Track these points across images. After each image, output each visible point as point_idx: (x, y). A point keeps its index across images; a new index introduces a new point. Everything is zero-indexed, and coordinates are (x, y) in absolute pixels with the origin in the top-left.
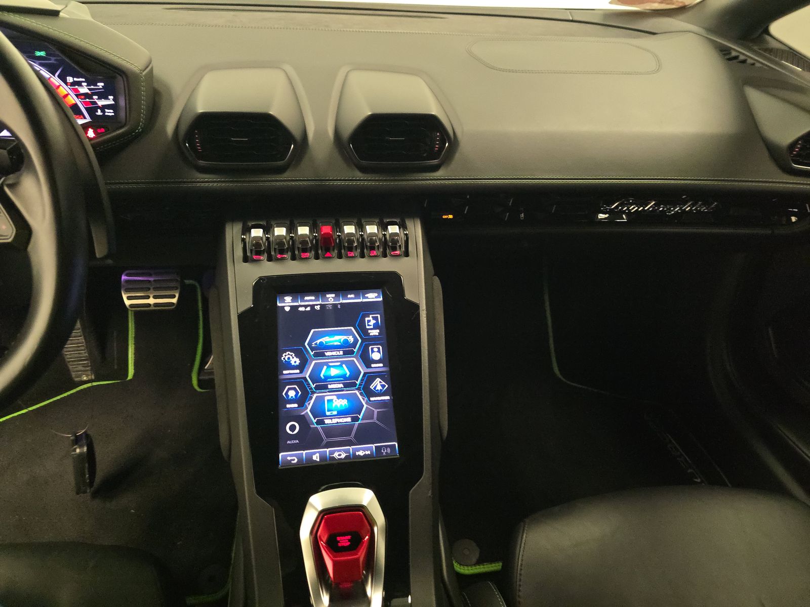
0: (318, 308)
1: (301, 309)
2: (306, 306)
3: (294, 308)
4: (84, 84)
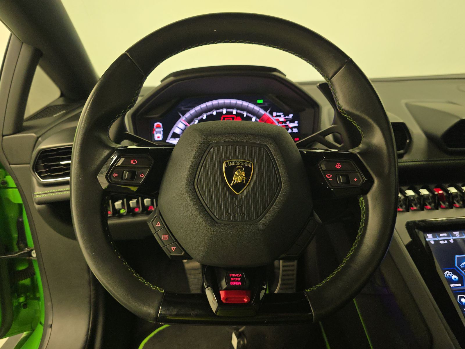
0: (452, 241)
1: (441, 242)
2: (444, 240)
3: (437, 242)
4: (282, 116)
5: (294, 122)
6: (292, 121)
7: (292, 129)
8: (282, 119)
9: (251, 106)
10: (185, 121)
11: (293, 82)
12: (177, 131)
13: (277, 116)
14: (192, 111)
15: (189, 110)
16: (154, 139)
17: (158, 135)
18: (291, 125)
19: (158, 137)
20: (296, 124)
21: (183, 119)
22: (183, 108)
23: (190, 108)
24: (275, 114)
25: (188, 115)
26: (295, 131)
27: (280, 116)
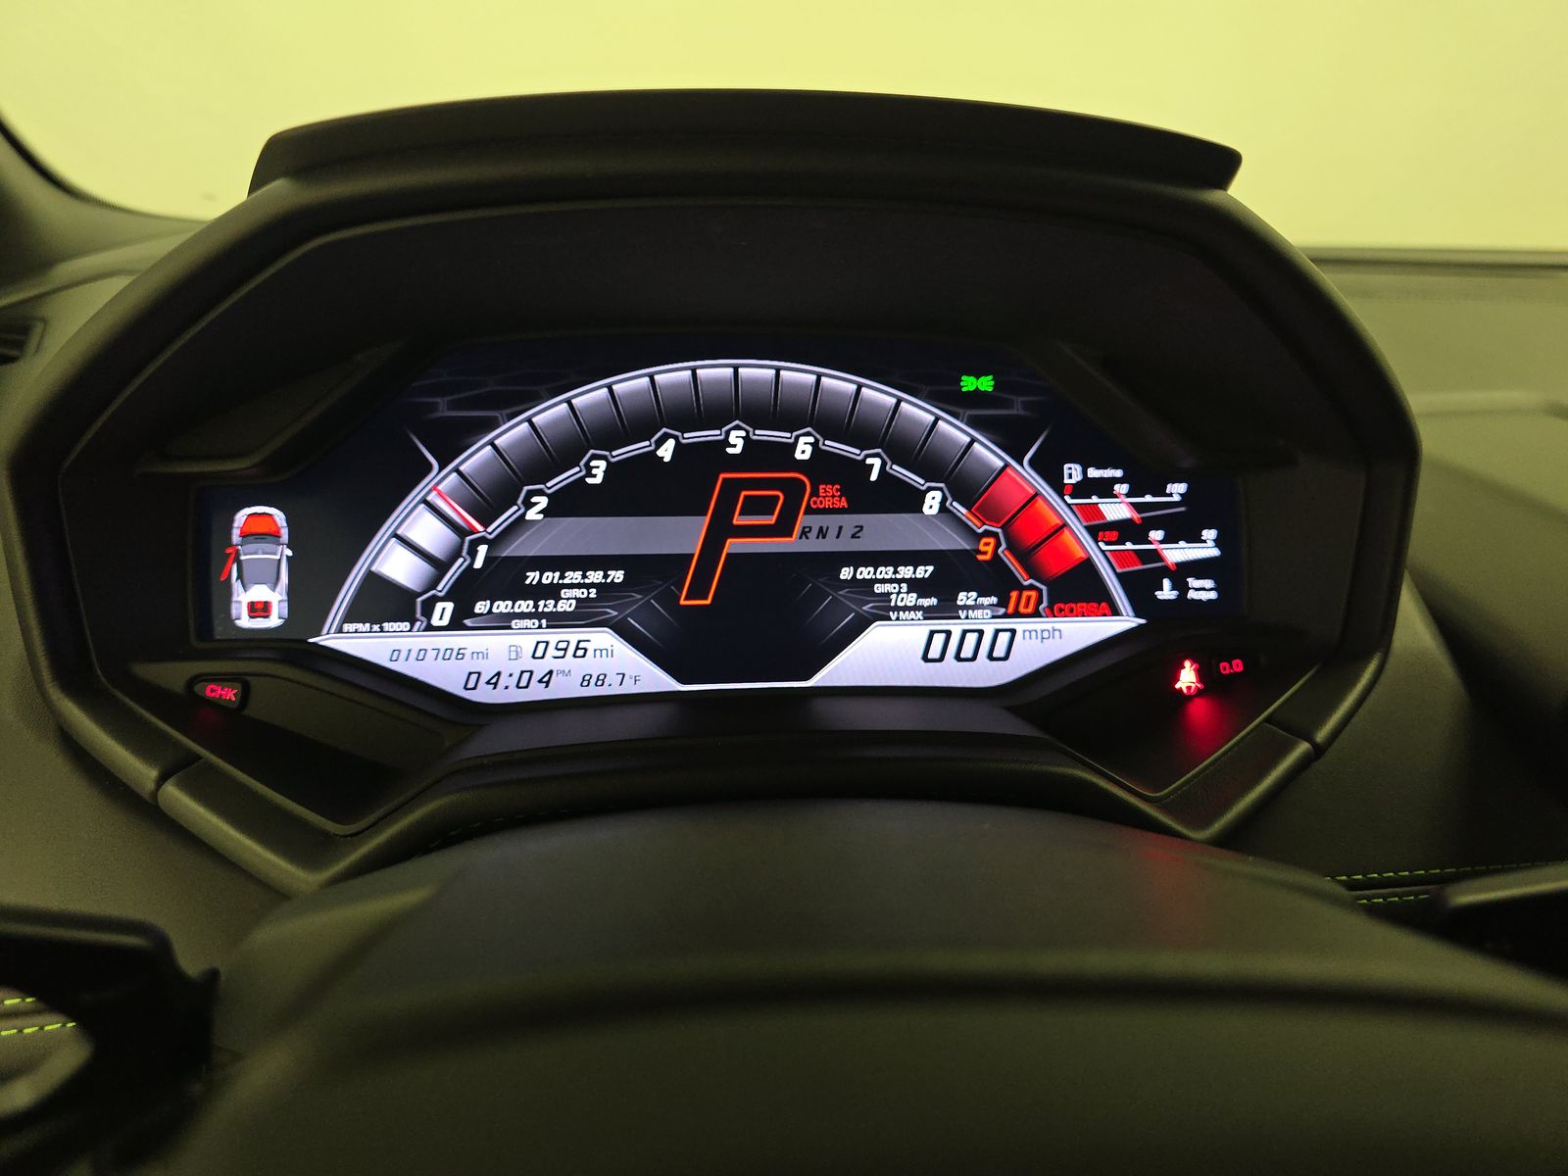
4: (1122, 489)
5: (1195, 538)
6: (1182, 529)
7: (1181, 586)
8: (1116, 510)
9: (917, 412)
10: (453, 495)
11: (1291, 245)
12: (399, 567)
13: (1086, 488)
14: (512, 434)
15: (491, 425)
16: (229, 621)
17: (260, 593)
18: (1178, 553)
19: (259, 609)
20: (1206, 548)
21: (442, 484)
22: (444, 409)
23: (497, 407)
24: (1073, 473)
25: (476, 458)
26: (1202, 590)
27: (1105, 488)
